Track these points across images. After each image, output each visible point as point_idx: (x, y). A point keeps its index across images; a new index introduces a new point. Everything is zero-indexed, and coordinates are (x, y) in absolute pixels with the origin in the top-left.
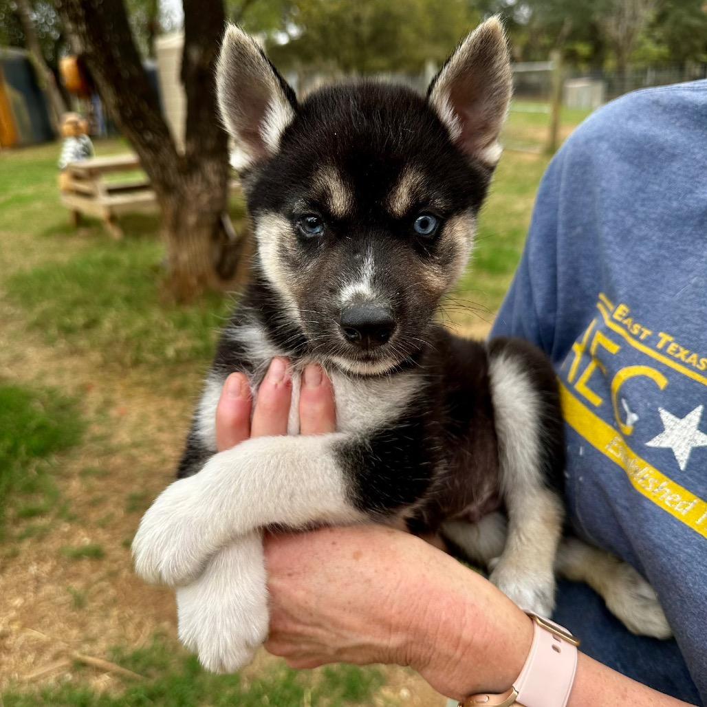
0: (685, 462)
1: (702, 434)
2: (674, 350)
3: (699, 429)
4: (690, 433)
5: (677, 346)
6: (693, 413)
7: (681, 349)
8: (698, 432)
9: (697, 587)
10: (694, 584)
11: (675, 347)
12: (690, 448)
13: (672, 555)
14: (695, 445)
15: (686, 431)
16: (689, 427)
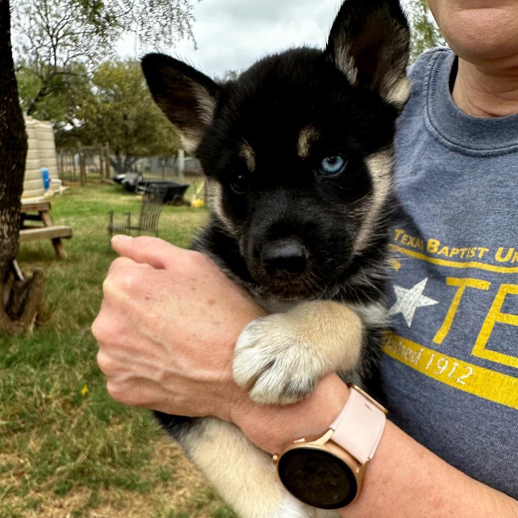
0: (411, 320)
1: (426, 297)
2: (406, 240)
3: (423, 294)
4: (416, 298)
5: (407, 236)
6: (419, 284)
7: (411, 238)
8: (423, 296)
9: (438, 424)
10: (436, 421)
11: (406, 238)
12: (414, 308)
13: (415, 400)
14: (419, 306)
15: (412, 297)
16: (415, 294)
